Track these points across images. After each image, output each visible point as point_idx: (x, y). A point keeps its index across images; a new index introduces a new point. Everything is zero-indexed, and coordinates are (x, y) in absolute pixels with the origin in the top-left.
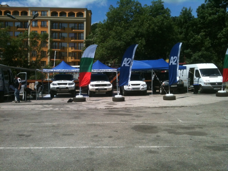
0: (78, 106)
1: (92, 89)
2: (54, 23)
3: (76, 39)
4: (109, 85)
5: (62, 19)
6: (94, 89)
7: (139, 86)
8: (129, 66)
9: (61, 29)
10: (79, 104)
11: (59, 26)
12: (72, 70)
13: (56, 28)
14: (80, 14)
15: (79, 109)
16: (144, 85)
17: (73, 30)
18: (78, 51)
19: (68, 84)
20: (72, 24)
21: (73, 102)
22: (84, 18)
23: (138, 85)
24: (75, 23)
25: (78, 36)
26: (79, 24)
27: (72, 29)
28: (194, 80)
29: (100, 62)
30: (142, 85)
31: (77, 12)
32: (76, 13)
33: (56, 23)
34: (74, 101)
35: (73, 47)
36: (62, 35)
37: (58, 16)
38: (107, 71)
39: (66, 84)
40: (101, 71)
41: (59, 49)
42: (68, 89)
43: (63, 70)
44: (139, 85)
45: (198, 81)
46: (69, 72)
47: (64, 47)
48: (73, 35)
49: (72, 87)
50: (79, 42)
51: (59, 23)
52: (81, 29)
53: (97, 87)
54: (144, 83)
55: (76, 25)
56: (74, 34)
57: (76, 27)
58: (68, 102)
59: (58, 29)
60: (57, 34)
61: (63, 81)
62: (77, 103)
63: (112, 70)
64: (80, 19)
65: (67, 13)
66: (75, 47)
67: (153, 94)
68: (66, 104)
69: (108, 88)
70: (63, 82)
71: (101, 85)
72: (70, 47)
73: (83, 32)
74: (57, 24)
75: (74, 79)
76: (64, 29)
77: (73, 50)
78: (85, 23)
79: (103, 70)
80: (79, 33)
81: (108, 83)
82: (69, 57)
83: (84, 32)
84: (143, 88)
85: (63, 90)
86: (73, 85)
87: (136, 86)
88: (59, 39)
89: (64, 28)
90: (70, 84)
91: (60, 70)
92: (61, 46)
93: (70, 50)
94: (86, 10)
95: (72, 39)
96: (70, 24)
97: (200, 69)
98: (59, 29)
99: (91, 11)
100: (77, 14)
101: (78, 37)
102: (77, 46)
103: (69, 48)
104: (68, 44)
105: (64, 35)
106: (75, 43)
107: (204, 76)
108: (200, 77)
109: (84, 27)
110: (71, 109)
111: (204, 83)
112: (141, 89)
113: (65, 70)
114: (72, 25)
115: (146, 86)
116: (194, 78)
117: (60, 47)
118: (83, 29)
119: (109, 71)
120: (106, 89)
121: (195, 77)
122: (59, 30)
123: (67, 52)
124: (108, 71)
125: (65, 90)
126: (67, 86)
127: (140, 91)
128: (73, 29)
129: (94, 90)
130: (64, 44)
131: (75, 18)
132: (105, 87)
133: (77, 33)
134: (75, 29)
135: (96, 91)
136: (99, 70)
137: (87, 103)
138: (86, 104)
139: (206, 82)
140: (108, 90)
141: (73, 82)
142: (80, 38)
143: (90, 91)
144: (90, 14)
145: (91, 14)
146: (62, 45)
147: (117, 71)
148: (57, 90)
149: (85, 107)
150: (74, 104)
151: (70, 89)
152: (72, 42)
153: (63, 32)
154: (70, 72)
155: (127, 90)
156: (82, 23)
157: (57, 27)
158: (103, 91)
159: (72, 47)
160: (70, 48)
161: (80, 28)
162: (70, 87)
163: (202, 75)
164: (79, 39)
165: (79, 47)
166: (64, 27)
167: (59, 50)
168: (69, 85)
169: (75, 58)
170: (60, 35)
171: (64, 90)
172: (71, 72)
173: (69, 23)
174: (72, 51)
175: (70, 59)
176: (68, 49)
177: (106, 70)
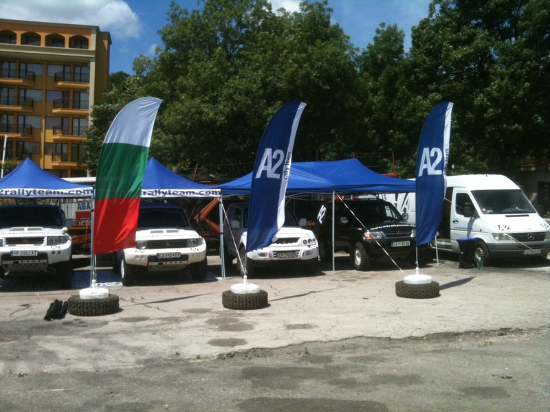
0: (92, 342)
1: (137, 256)
2: (5, 63)
3: (65, 106)
4: (196, 242)
5: (29, 51)
6: (142, 256)
7: (294, 244)
8: (277, 176)
9: (26, 78)
10: (97, 330)
11: (20, 70)
12: (60, 191)
13: (9, 77)
14: (79, 40)
15: (101, 364)
16: (310, 240)
17: (60, 84)
18: (72, 141)
19: (45, 239)
20: (55, 66)
21: (69, 317)
22: (91, 52)
23: (291, 242)
24: (65, 63)
25: (72, 98)
26: (76, 68)
27: (56, 79)
28: (452, 225)
29: (161, 166)
30: (305, 242)
31: (71, 36)
32: (67, 37)
33: (10, 62)
34: (73, 313)
35: (58, 128)
36: (28, 95)
37: (15, 43)
38: (189, 195)
39: (38, 240)
40: (167, 196)
41: (17, 132)
42: (45, 261)
43: (29, 190)
44: (295, 240)
45: (470, 229)
46: (49, 196)
47: (32, 128)
48: (58, 96)
49: (59, 252)
50: (74, 117)
51: (20, 63)
52: (80, 81)
53: (154, 252)
54: (310, 234)
55: (68, 69)
56: (61, 93)
57: (67, 76)
58: (48, 318)
59: (14, 77)
60: (13, 93)
61: (26, 228)
62: (85, 325)
63: (205, 190)
64: (77, 54)
65: (43, 35)
66: (62, 128)
67: (336, 270)
68: (40, 329)
69: (193, 254)
70: (26, 232)
71: (168, 244)
72: (49, 128)
73: (86, 90)
74: (13, 66)
75: (67, 222)
76: (34, 80)
77: (58, 137)
78: (93, 65)
79: (172, 191)
80: (74, 92)
81: (191, 234)
82: (46, 156)
83: (89, 88)
84: (308, 253)
85: (25, 262)
86: (66, 246)
87: (285, 245)
88: (18, 104)
89: (33, 78)
90: (52, 241)
91: (17, 190)
92: (24, 125)
93: (49, 136)
94: (95, 31)
95: (54, 108)
96: (49, 66)
97: (474, 193)
98: (19, 77)
99: (108, 34)
100: (70, 39)
101: (74, 101)
102: (70, 125)
103: (47, 131)
104: (43, 121)
105: (31, 94)
106: (63, 117)
107: (489, 211)
108: (477, 216)
109: (88, 74)
110: (62, 369)
111: (494, 235)
112: (300, 255)
113: (34, 192)
114: (54, 70)
115: (317, 245)
116: (452, 219)
117: (21, 127)
118: (88, 81)
119: (195, 195)
120: (185, 257)
121: (454, 215)
122: (20, 81)
123: (40, 143)
124: (192, 195)
125: (36, 261)
126: (43, 248)
127: (300, 260)
128: (59, 81)
129: (144, 262)
130: (32, 121)
131: (66, 51)
132: (183, 251)
133: (69, 92)
134: (64, 80)
135: (150, 264)
136: (159, 192)
137: (126, 320)
138: (126, 325)
139: (497, 231)
140: (191, 260)
141: (65, 232)
142: (77, 105)
143: (127, 266)
144: (106, 42)
145: (110, 43)
146: (26, 123)
147: (220, 193)
148: (5, 262)
149: (125, 348)
150: (71, 328)
151: (51, 260)
152: (55, 114)
153: (31, 88)
154: (53, 196)
155: (255, 259)
156: (85, 64)
157: (12, 73)
158: (173, 263)
159: (54, 129)
160: (49, 132)
161: (77, 77)
162: (53, 252)
163: (484, 210)
164: (74, 107)
165: (76, 129)
166: (34, 75)
167: (19, 135)
168: (48, 244)
169: (64, 160)
170: (22, 94)
171: (31, 262)
172: (56, 196)
173: (48, 64)
174: (54, 140)
175: (48, 162)
176: (42, 134)
177: (185, 190)
